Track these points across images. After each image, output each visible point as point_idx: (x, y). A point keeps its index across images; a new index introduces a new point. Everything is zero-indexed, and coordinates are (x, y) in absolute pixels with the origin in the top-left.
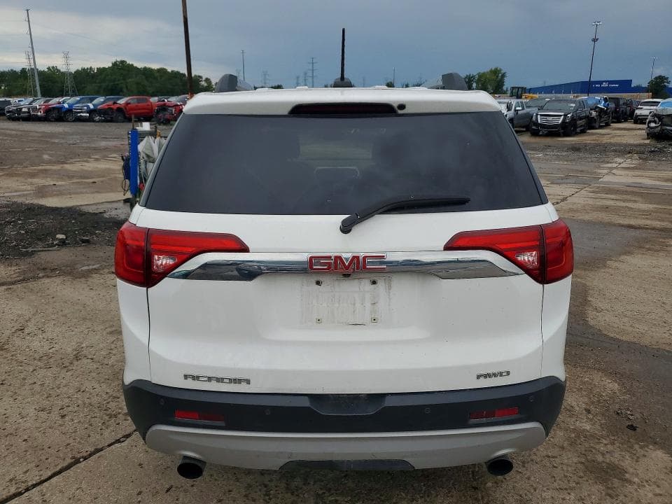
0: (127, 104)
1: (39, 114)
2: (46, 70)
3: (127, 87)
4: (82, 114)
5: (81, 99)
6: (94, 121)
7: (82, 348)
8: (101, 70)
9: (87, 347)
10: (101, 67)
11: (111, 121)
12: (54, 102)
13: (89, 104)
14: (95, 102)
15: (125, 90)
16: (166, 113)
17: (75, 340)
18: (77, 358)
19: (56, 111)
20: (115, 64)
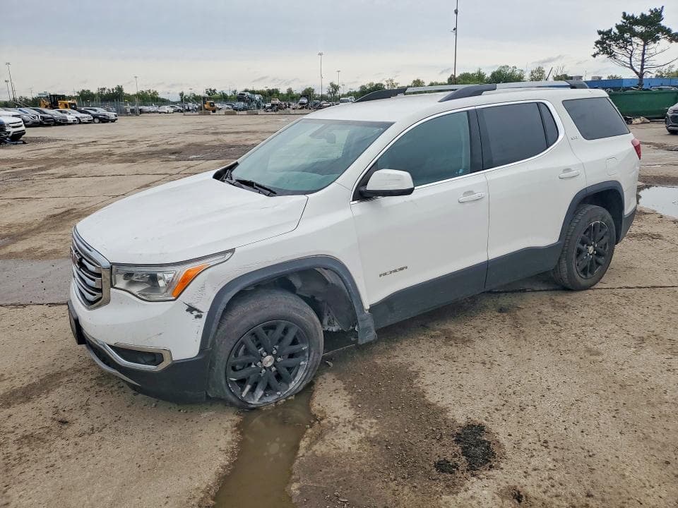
7: (635, 348)
9: (630, 347)
17: (641, 359)
18: (642, 340)
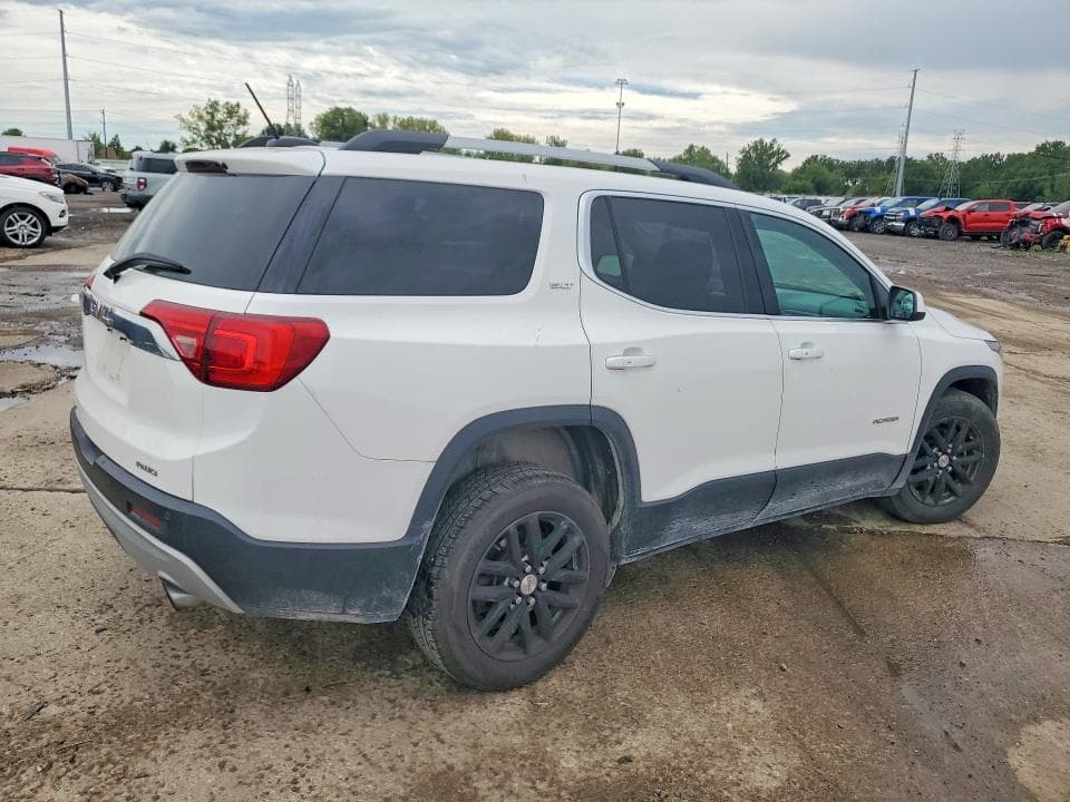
0: (969, 211)
1: (840, 219)
2: (925, 159)
3: (1052, 186)
4: (894, 223)
5: (904, 200)
6: (911, 236)
8: (1016, 159)
10: (1016, 153)
11: (935, 237)
12: (866, 203)
13: (910, 209)
14: (922, 206)
15: (1047, 192)
16: (1026, 229)
19: (862, 217)
20: (1042, 148)
